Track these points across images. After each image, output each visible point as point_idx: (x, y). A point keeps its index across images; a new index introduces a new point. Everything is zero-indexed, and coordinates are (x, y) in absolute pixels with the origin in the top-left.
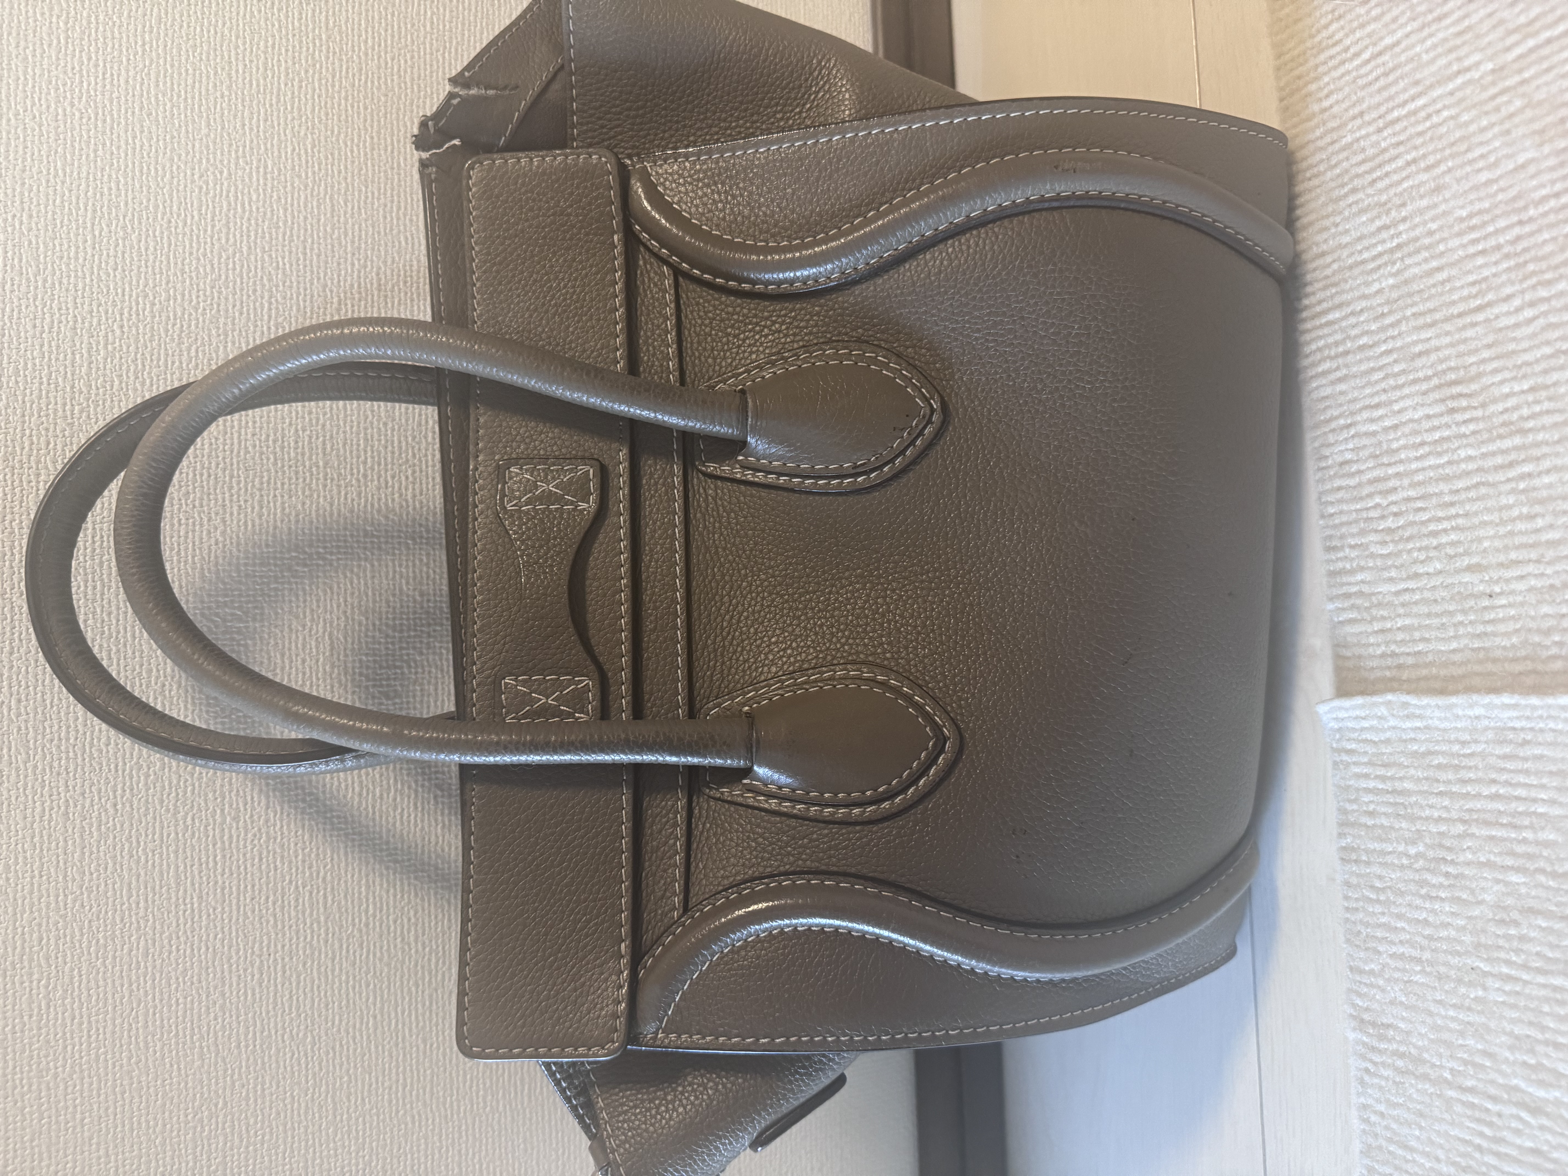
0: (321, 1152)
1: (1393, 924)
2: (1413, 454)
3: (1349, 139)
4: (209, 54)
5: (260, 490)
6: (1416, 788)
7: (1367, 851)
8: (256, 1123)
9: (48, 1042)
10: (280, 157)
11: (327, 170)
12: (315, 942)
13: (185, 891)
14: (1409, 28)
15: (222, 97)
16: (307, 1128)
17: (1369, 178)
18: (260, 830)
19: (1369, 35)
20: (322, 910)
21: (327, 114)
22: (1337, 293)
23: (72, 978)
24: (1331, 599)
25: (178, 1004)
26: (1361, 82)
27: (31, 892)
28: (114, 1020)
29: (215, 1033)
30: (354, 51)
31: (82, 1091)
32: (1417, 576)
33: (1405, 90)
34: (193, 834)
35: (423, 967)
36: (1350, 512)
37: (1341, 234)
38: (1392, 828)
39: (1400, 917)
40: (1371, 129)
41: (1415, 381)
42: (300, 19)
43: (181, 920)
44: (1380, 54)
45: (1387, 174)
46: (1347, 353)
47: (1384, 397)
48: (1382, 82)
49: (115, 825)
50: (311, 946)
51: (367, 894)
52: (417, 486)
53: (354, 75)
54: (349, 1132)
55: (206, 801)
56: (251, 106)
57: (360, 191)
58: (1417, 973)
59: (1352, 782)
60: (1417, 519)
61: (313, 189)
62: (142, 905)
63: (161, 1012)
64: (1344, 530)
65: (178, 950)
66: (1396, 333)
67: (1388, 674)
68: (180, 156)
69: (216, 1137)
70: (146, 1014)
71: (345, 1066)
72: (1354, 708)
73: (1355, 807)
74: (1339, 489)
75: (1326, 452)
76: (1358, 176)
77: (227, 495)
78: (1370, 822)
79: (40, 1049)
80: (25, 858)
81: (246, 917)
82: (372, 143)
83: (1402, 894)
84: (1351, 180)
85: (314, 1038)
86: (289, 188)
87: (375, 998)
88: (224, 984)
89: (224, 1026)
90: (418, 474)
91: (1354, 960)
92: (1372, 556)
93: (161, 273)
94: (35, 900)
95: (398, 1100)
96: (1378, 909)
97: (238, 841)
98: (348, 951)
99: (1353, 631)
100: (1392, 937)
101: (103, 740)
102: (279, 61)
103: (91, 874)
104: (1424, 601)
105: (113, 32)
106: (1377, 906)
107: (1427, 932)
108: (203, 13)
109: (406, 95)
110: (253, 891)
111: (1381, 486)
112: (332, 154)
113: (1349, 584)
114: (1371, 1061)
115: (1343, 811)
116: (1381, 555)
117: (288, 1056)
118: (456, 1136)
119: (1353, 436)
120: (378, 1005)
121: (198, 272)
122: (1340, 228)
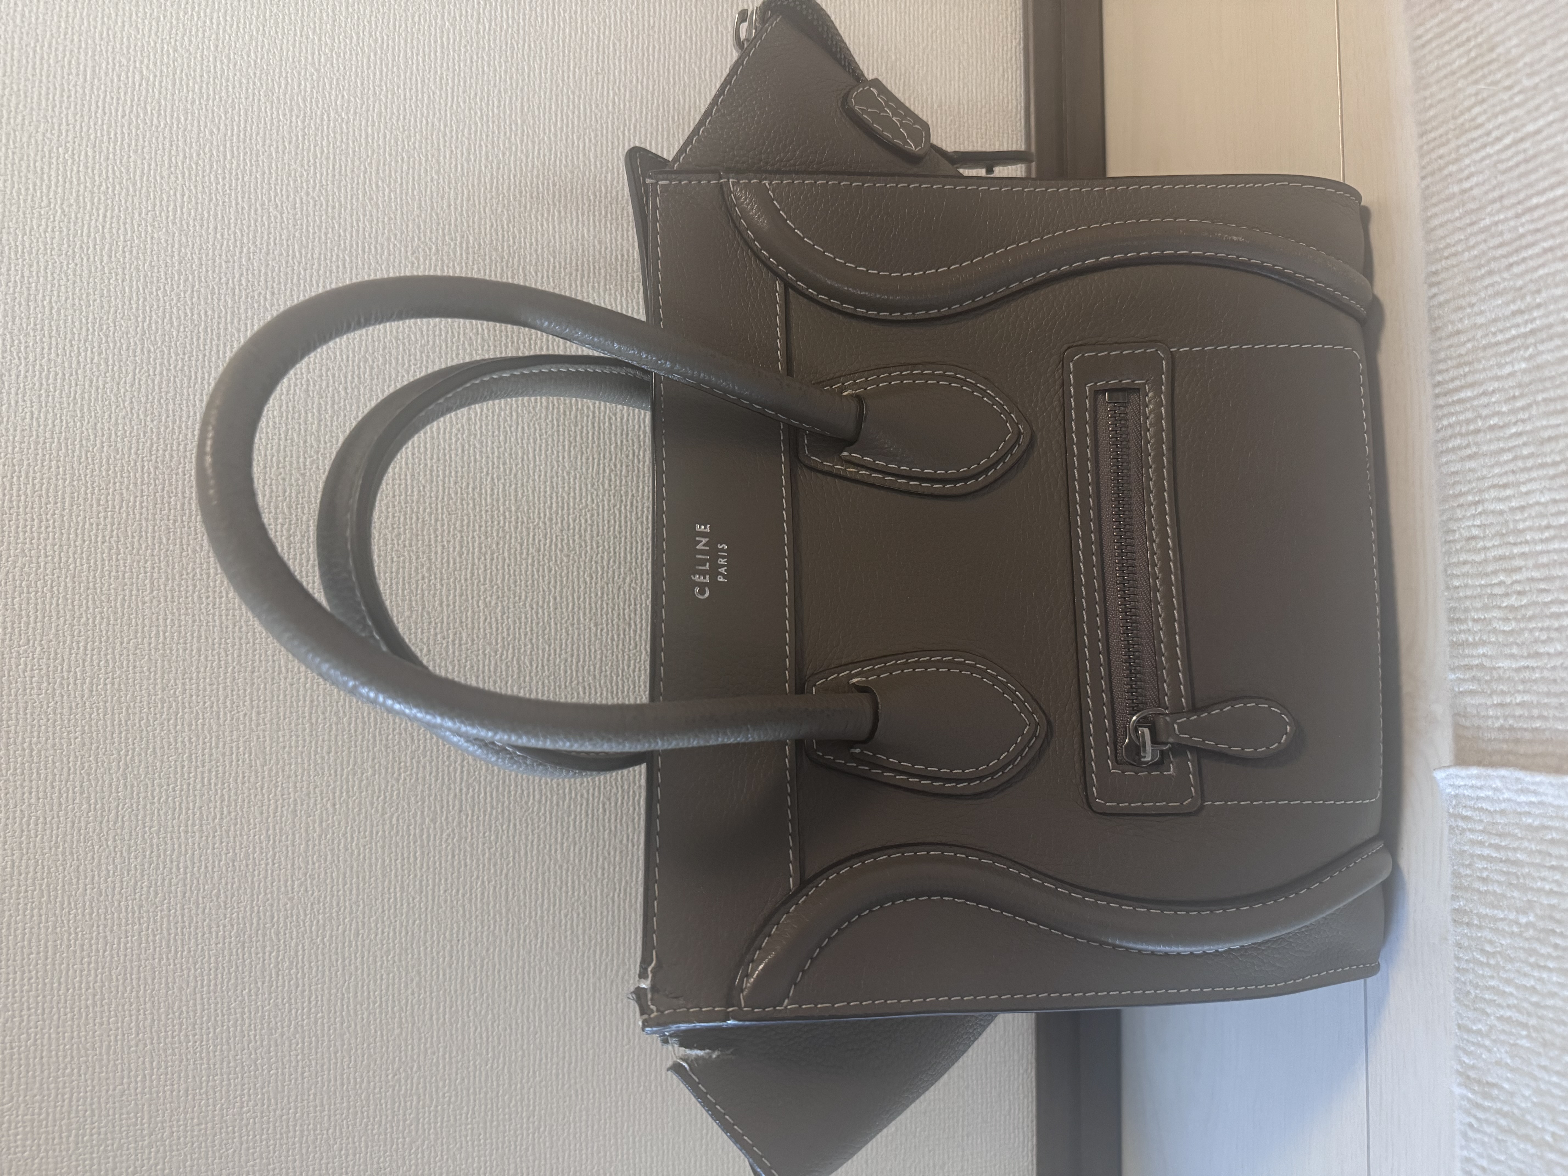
0: (498, 1116)
1: (1501, 987)
2: (1538, 536)
3: (1488, 221)
4: (421, 142)
5: (461, 532)
6: (1528, 860)
7: (1479, 915)
8: (444, 1086)
9: (277, 1005)
10: (480, 233)
11: (520, 243)
12: (497, 931)
13: (390, 882)
14: (1551, 118)
15: (432, 181)
16: (486, 1093)
17: (1505, 262)
18: (453, 831)
19: (1513, 121)
20: (504, 903)
21: (521, 192)
22: (1470, 372)
23: (297, 952)
24: (1453, 669)
25: (382, 980)
26: (1501, 167)
27: (266, 877)
28: (330, 989)
29: (412, 1006)
30: (545, 133)
31: (303, 1049)
32: (1537, 655)
33: (1545, 178)
34: (398, 832)
35: (588, 958)
36: (1474, 587)
37: (1477, 314)
38: (1504, 896)
39: (1508, 982)
40: (1510, 213)
41: (1543, 466)
42: (499, 107)
43: (386, 907)
44: (1522, 140)
45: (1524, 260)
46: (1477, 431)
47: (1511, 478)
48: (1522, 168)
49: (333, 822)
50: (494, 934)
51: (543, 890)
52: (595, 527)
53: (544, 156)
54: (522, 1100)
55: (409, 804)
56: (456, 188)
57: (549, 261)
58: (1522, 1037)
59: (1466, 848)
60: (1540, 599)
61: (508, 262)
62: (354, 892)
63: (368, 985)
64: (1468, 603)
65: (383, 933)
66: (1527, 416)
67: (1505, 747)
68: (396, 235)
69: (411, 1095)
70: (356, 986)
71: (520, 1042)
72: (1470, 777)
73: (1469, 872)
74: (1465, 563)
75: (1454, 526)
76: (1495, 259)
77: (432, 536)
78: (1483, 888)
79: (269, 1011)
80: (261, 848)
81: (440, 907)
82: (560, 217)
83: (1511, 960)
84: (1488, 262)
85: (494, 1016)
86: (488, 260)
87: (547, 983)
88: (420, 965)
89: (419, 1001)
90: (595, 517)
91: (1462, 1019)
92: (1495, 631)
93: (379, 341)
94: (269, 884)
95: (564, 1075)
96: (1488, 972)
97: (435, 839)
98: (525, 941)
99: (1473, 702)
100: (1500, 1000)
101: (326, 748)
102: (480, 145)
103: (314, 864)
104: (1543, 680)
105: (341, 128)
106: (1487, 969)
107: (1534, 999)
108: (417, 106)
109: (590, 171)
110: (446, 884)
111: (1505, 565)
112: (525, 229)
113: (1472, 656)
114: (1475, 1117)
115: (1456, 875)
116: (1504, 631)
117: (472, 1030)
118: (613, 1110)
119: (1480, 514)
120: (549, 990)
121: (410, 339)
122: (1476, 309)
